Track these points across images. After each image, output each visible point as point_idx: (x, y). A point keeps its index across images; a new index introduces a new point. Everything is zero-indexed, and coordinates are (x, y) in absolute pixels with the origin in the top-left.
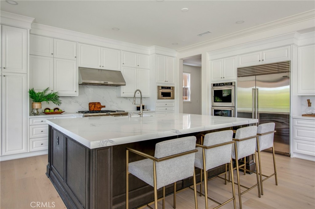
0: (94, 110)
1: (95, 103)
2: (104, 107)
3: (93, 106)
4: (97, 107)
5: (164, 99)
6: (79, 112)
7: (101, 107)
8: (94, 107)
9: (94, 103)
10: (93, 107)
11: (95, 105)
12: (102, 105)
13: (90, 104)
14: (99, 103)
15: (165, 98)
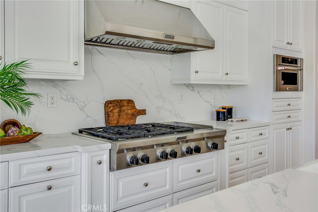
0: (118, 122)
1: (121, 100)
2: (143, 112)
3: (116, 111)
4: (127, 114)
5: (285, 90)
6: (81, 132)
7: (135, 113)
8: (119, 116)
9: (117, 101)
10: (116, 114)
11: (120, 107)
12: (138, 107)
13: (108, 104)
14: (130, 102)
15: (288, 87)
